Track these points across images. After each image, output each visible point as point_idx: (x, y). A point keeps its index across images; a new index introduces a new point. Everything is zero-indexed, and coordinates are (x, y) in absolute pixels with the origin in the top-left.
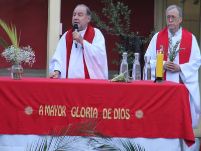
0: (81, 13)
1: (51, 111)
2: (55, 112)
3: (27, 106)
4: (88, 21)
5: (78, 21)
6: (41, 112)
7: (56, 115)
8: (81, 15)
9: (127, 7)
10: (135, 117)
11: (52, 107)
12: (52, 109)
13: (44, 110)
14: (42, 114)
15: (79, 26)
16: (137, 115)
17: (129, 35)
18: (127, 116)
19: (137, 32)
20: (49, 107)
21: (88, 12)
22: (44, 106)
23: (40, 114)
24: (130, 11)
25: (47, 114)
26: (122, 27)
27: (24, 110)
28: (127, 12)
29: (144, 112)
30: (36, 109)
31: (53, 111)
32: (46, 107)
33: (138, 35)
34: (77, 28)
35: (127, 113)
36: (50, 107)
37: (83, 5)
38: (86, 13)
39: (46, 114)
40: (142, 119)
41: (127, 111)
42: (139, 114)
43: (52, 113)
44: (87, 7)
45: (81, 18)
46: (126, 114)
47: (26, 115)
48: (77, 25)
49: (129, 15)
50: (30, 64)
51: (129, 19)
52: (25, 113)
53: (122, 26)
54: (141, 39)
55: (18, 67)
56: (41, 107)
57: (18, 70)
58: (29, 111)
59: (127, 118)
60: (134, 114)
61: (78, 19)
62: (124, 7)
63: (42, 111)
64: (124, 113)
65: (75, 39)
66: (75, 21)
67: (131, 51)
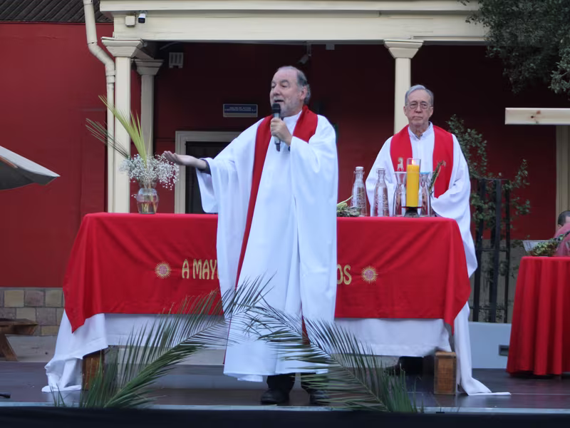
0: (286, 81)
1: (204, 271)
2: (211, 272)
3: (159, 262)
4: (303, 97)
5: (280, 98)
6: (186, 273)
7: (212, 278)
8: (285, 84)
9: (481, 135)
10: (361, 279)
11: (206, 262)
12: (206, 267)
13: (191, 268)
14: (188, 277)
15: (283, 107)
16: (364, 276)
17: (485, 178)
18: (347, 279)
19: (500, 174)
20: (200, 263)
21: (300, 79)
22: (191, 262)
23: (183, 277)
24: (485, 142)
25: (197, 276)
26: (475, 166)
27: (154, 269)
28: (480, 143)
29: (378, 270)
30: (176, 267)
31: (208, 271)
32: (195, 263)
33: (500, 178)
34: (279, 111)
35: (346, 273)
36: (203, 263)
37: (291, 67)
38: (296, 80)
39: (194, 277)
40: (373, 284)
41: (347, 270)
42: (370, 275)
43: (206, 274)
44: (299, 71)
45: (286, 91)
46: (344, 275)
47: (158, 278)
48: (279, 106)
49: (484, 147)
50: (169, 186)
51: (484, 153)
52: (156, 275)
53: (475, 164)
54: (504, 182)
55: (149, 191)
56: (186, 262)
57: (148, 197)
58: (163, 270)
59: (348, 283)
60: (360, 274)
61: (281, 94)
62: (476, 136)
63: (188, 271)
64: (342, 274)
65: (275, 135)
66: (275, 98)
67: (490, 201)
